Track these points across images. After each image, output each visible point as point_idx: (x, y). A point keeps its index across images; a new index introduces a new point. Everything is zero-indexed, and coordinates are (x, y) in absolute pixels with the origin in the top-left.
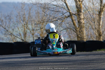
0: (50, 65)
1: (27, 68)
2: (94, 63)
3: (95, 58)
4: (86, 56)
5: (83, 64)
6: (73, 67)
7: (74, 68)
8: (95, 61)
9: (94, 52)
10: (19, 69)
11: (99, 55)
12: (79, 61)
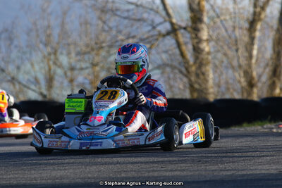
0: (118, 163)
1: (54, 169)
2: (235, 159)
3: (237, 145)
5: (206, 162)
6: (179, 168)
7: (179, 170)
8: (237, 154)
9: (235, 130)
10: (33, 172)
11: (250, 139)
12: (195, 154)
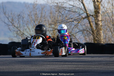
4: (109, 58)
5: (109, 65)
7: (100, 68)
12: (104, 62)
